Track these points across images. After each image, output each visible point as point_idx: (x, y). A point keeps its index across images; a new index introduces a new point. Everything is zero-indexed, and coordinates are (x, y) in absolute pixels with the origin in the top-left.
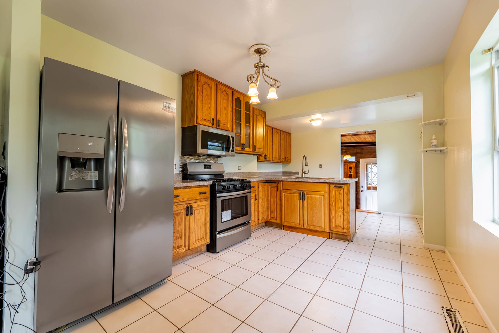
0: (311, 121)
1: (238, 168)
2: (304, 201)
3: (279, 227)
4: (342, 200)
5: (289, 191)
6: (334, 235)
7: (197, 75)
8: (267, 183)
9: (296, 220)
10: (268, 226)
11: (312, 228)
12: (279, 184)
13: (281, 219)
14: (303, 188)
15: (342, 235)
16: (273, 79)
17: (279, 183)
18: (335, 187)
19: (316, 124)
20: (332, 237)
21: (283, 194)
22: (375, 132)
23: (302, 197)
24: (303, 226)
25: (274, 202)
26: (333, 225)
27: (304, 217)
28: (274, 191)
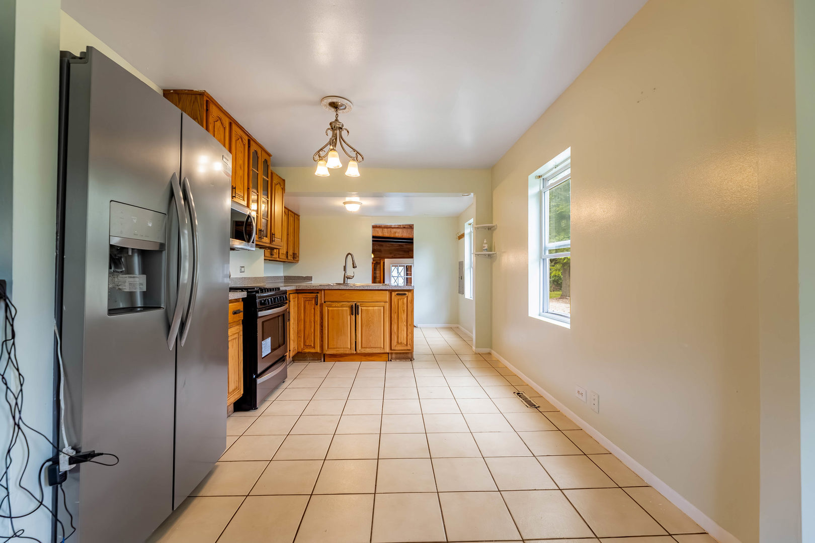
0: (345, 203)
1: (241, 270)
2: (357, 316)
3: (316, 359)
4: (406, 311)
5: (334, 304)
6: (394, 356)
7: (207, 101)
8: (298, 293)
9: (344, 344)
10: (297, 360)
11: (368, 351)
12: (319, 295)
13: (322, 347)
14: (356, 298)
15: (403, 353)
16: (354, 150)
17: (318, 293)
18: (397, 294)
19: (353, 208)
20: (391, 358)
21: (325, 309)
22: (411, 227)
23: (355, 310)
24: (356, 350)
25: (310, 322)
26: (394, 343)
27: (357, 338)
28: (310, 306)
